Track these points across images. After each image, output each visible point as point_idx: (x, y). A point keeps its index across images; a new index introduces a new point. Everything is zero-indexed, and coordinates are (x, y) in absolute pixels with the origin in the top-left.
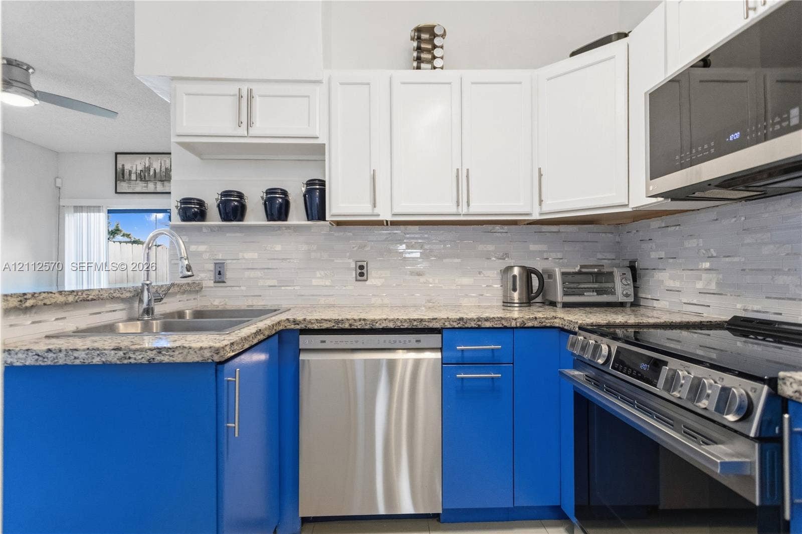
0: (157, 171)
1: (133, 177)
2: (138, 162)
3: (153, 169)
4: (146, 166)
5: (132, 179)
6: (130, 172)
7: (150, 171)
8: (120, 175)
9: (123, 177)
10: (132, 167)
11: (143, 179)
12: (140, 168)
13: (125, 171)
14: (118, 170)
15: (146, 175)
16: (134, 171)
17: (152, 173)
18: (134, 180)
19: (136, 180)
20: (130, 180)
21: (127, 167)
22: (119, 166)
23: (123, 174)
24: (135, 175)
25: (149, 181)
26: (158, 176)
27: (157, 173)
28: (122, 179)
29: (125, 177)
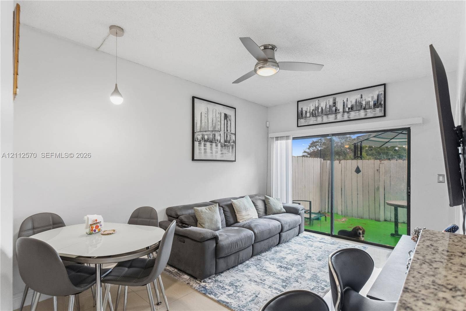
0: (323, 109)
1: (308, 115)
2: (311, 105)
3: (321, 107)
4: (316, 107)
5: (307, 116)
6: (306, 112)
7: (318, 109)
8: (300, 115)
9: (302, 116)
10: (307, 109)
11: (314, 116)
12: (312, 108)
13: (303, 112)
14: (299, 112)
15: (316, 112)
16: (308, 111)
17: (320, 110)
18: (309, 117)
19: (310, 117)
20: (306, 117)
21: (304, 109)
22: (300, 109)
23: (302, 114)
24: (309, 113)
25: (318, 116)
26: (324, 112)
27: (323, 110)
28: (301, 117)
29: (303, 116)
